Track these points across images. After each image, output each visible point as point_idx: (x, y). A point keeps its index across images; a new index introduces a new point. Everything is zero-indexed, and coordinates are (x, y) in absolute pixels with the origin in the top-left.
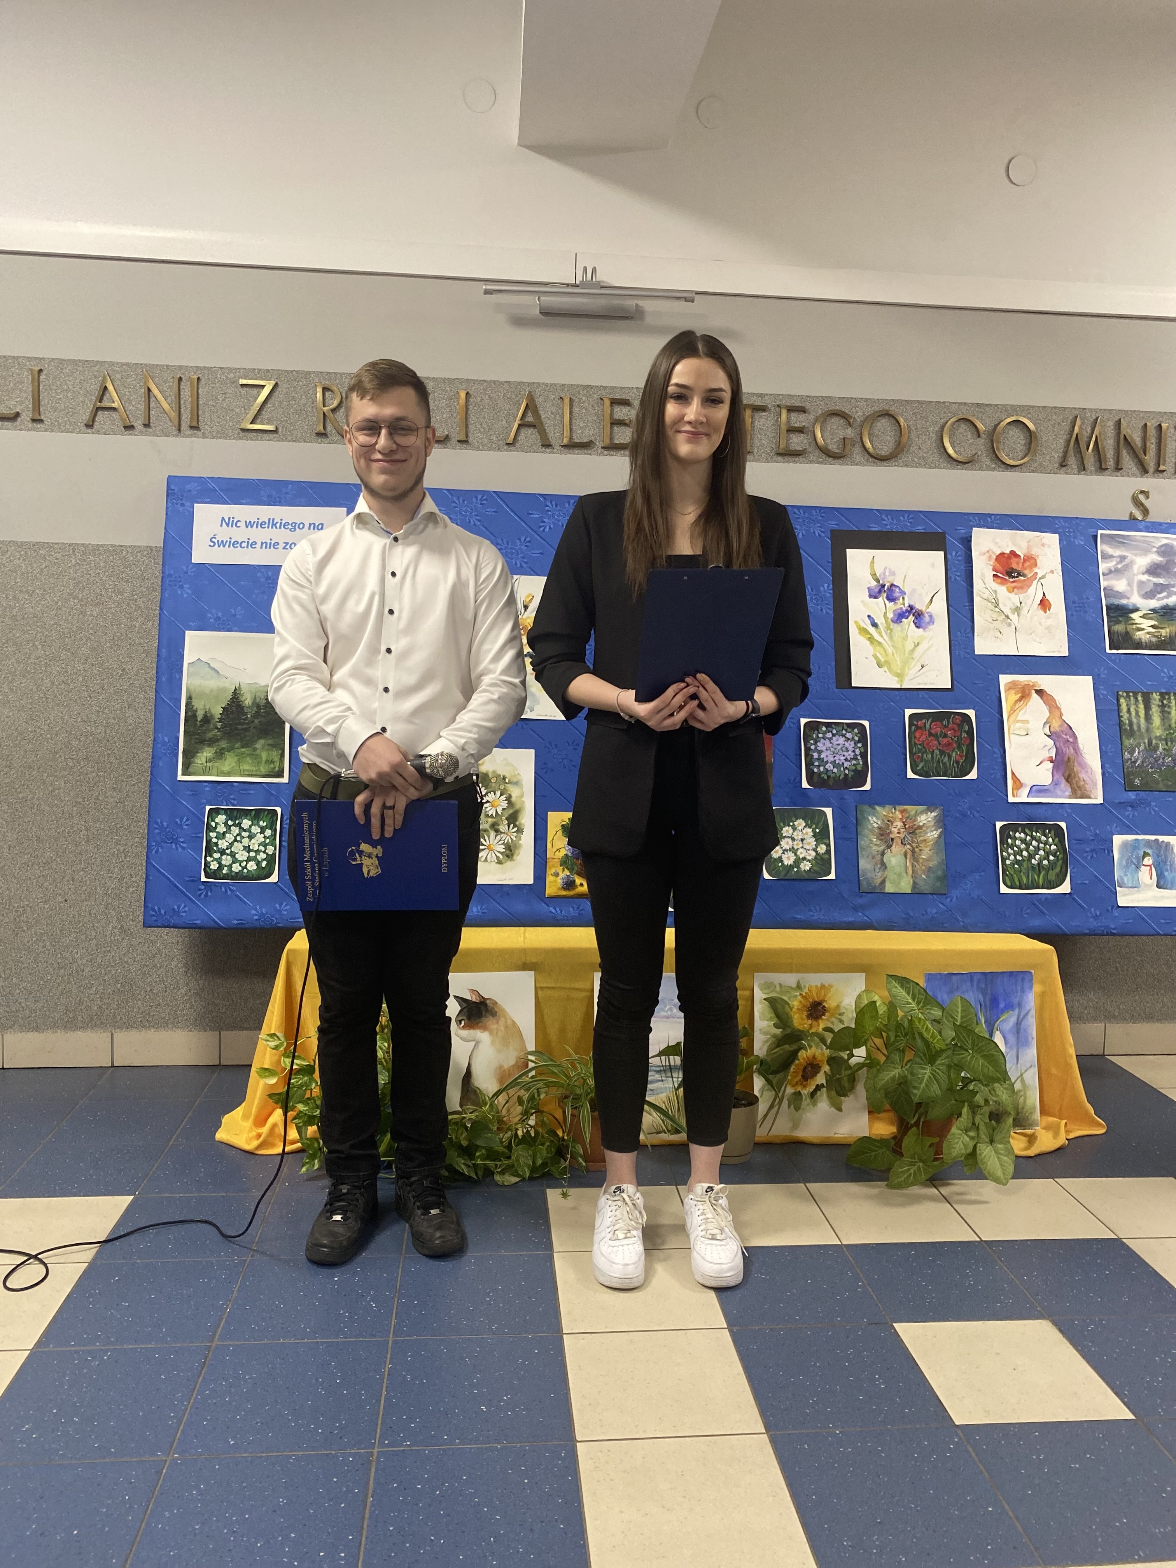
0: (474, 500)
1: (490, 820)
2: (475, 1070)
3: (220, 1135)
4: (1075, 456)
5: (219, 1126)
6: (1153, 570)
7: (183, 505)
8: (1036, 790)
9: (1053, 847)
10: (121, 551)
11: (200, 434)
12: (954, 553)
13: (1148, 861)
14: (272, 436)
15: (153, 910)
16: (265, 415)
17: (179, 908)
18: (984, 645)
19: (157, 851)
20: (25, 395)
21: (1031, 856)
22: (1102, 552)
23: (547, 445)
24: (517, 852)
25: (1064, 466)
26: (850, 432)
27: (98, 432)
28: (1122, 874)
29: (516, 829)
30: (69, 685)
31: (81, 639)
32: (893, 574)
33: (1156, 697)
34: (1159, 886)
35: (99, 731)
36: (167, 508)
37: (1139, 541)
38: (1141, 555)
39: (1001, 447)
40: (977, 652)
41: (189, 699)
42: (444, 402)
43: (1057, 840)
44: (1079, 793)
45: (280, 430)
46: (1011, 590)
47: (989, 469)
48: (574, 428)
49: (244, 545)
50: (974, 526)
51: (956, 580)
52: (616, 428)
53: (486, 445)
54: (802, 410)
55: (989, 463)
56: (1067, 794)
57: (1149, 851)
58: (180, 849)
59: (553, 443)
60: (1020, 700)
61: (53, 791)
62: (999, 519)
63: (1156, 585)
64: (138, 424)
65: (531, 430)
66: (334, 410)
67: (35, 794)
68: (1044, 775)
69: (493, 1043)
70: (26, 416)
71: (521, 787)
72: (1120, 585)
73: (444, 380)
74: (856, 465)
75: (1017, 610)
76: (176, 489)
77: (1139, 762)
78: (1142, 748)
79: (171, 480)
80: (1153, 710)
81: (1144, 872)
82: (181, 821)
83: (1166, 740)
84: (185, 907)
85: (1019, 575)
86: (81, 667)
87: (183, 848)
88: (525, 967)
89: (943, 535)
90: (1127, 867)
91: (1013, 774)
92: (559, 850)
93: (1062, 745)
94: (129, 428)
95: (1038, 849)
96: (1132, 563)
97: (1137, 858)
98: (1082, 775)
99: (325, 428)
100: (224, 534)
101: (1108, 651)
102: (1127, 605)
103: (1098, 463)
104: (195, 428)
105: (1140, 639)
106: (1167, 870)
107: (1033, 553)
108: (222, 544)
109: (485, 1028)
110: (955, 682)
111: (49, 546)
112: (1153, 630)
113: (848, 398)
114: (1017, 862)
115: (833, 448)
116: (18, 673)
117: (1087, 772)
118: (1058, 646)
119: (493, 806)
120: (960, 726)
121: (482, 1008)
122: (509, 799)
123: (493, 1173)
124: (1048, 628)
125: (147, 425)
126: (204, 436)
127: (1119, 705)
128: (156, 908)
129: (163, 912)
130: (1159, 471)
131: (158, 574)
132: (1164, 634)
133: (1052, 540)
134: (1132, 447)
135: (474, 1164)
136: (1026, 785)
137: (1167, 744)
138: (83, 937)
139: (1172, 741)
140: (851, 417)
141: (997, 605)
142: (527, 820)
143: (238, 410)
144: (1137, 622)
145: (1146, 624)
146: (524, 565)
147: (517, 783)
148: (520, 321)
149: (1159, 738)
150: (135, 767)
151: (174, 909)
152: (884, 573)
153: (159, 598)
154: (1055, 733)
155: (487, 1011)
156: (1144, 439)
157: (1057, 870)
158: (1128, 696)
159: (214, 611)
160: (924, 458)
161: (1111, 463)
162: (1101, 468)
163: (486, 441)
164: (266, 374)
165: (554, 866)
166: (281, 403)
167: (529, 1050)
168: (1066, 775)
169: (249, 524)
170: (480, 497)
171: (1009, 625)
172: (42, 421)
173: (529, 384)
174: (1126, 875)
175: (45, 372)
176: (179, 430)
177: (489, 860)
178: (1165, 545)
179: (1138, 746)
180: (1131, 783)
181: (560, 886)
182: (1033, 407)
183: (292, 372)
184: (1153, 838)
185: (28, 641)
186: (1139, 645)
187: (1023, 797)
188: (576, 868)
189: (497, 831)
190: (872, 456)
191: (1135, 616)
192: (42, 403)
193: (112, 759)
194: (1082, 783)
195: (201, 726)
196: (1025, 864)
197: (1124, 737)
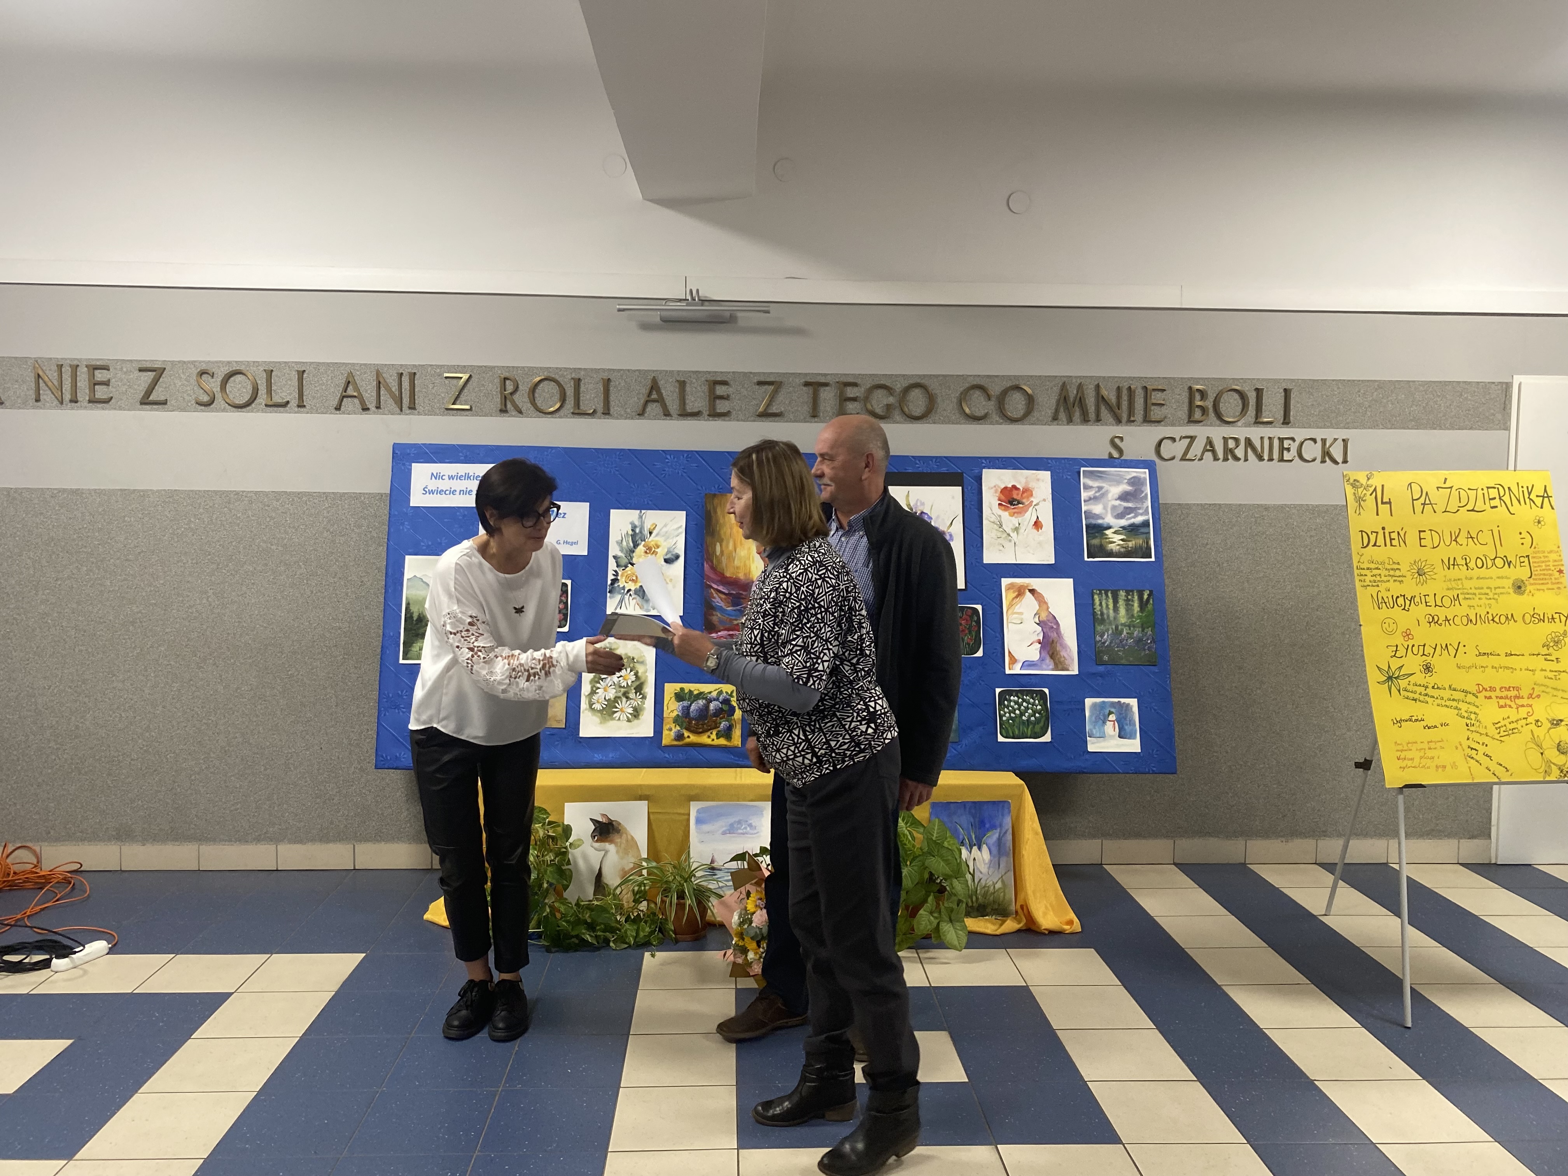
0: (614, 456)
1: (623, 690)
2: (605, 871)
3: (427, 916)
4: (1064, 412)
5: (426, 909)
6: (1124, 497)
7: (404, 464)
8: (1027, 664)
9: (1039, 707)
10: (360, 497)
11: (416, 412)
12: (970, 488)
13: (1112, 717)
14: (467, 413)
15: (382, 757)
16: (463, 397)
17: (400, 755)
18: (990, 556)
19: (385, 715)
20: (293, 388)
21: (1022, 714)
22: (1084, 484)
23: (667, 414)
24: (641, 713)
25: (1056, 420)
26: (891, 400)
27: (344, 413)
28: (1091, 727)
29: (641, 696)
30: (323, 593)
31: (332, 560)
32: (923, 504)
33: (1122, 593)
34: (1120, 737)
35: (344, 626)
36: (392, 467)
37: (1113, 475)
38: (1115, 486)
39: (1006, 406)
40: (986, 560)
41: (408, 604)
42: (591, 386)
43: (1042, 702)
44: (1060, 667)
45: (474, 408)
46: (1012, 515)
47: (998, 423)
48: (687, 402)
49: (447, 492)
50: (984, 467)
51: (970, 508)
52: (718, 401)
53: (622, 416)
54: (855, 385)
55: (998, 419)
56: (1051, 667)
57: (1113, 710)
58: (401, 713)
59: (672, 413)
60: (1017, 597)
61: (312, 669)
62: (1005, 461)
63: (1126, 508)
64: (372, 407)
65: (655, 404)
66: (512, 394)
67: (299, 672)
68: (1034, 653)
69: (617, 852)
70: (294, 403)
71: (646, 665)
72: (1097, 509)
73: (592, 370)
74: (897, 423)
75: (1016, 529)
76: (399, 453)
77: (1107, 643)
78: (1110, 632)
79: (396, 446)
80: (1120, 603)
81: (1109, 725)
82: (402, 692)
83: (1129, 626)
84: (404, 754)
85: (1019, 503)
86: (332, 580)
87: (403, 712)
88: (641, 798)
89: (961, 475)
90: (1096, 722)
91: (1010, 652)
92: (672, 711)
93: (1048, 630)
94: (365, 409)
95: (1027, 708)
96: (1107, 492)
97: (1104, 715)
98: (1063, 653)
99: (506, 405)
100: (433, 485)
101: (1086, 559)
102: (1101, 524)
103: (1082, 417)
104: (412, 407)
105: (1112, 550)
106: (1127, 725)
107: (1030, 486)
108: (432, 492)
109: (611, 842)
110: (968, 584)
111: (309, 494)
112: (1122, 543)
113: (889, 375)
114: (1011, 718)
115: (879, 411)
116: (287, 585)
117: (1066, 651)
118: (1047, 556)
119: (624, 679)
120: (971, 617)
121: (610, 827)
122: (636, 674)
123: (610, 941)
124: (1040, 543)
125: (378, 407)
126: (419, 414)
127: (1093, 600)
128: (384, 755)
129: (389, 758)
130: (1130, 421)
131: (387, 512)
132: (1130, 546)
133: (1046, 476)
134: (1108, 404)
135: (596, 936)
136: (1019, 662)
137: (1130, 629)
138: (333, 775)
139: (1134, 627)
140: (892, 389)
141: (1001, 526)
142: (650, 690)
143: (443, 395)
144: (1109, 536)
145: (1117, 538)
146: (650, 503)
147: (642, 663)
148: (646, 327)
149: (1124, 625)
150: (370, 651)
151: (396, 756)
152: (916, 504)
153: (387, 529)
154: (1043, 622)
155: (613, 829)
156: (1119, 397)
157: (1042, 724)
158: (1100, 593)
159: (425, 540)
160: (948, 417)
161: (1092, 415)
162: (1085, 420)
163: (623, 413)
164: (462, 369)
165: (668, 723)
166: (474, 389)
167: (643, 857)
168: (1051, 653)
169: (451, 478)
170: (618, 453)
171: (1010, 541)
172: (305, 406)
173: (654, 371)
174: (1095, 728)
175: (307, 372)
176: (401, 410)
177: (621, 719)
178: (1134, 477)
179: (1107, 630)
180: (1101, 658)
181: (673, 738)
182: (1032, 376)
183: (481, 367)
184: (1116, 700)
185: (295, 563)
186: (1111, 554)
187: (1017, 670)
188: (685, 725)
189: (628, 698)
190: (908, 417)
191: (1108, 532)
192: (305, 394)
193: (355, 647)
194: (1063, 659)
195: (417, 624)
196: (1017, 720)
197: (1096, 624)
